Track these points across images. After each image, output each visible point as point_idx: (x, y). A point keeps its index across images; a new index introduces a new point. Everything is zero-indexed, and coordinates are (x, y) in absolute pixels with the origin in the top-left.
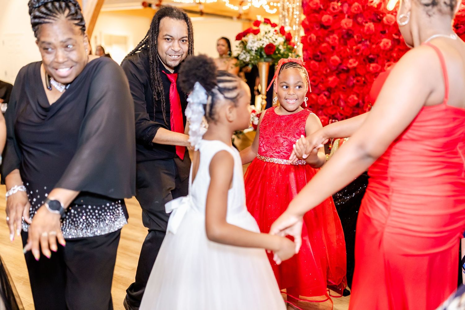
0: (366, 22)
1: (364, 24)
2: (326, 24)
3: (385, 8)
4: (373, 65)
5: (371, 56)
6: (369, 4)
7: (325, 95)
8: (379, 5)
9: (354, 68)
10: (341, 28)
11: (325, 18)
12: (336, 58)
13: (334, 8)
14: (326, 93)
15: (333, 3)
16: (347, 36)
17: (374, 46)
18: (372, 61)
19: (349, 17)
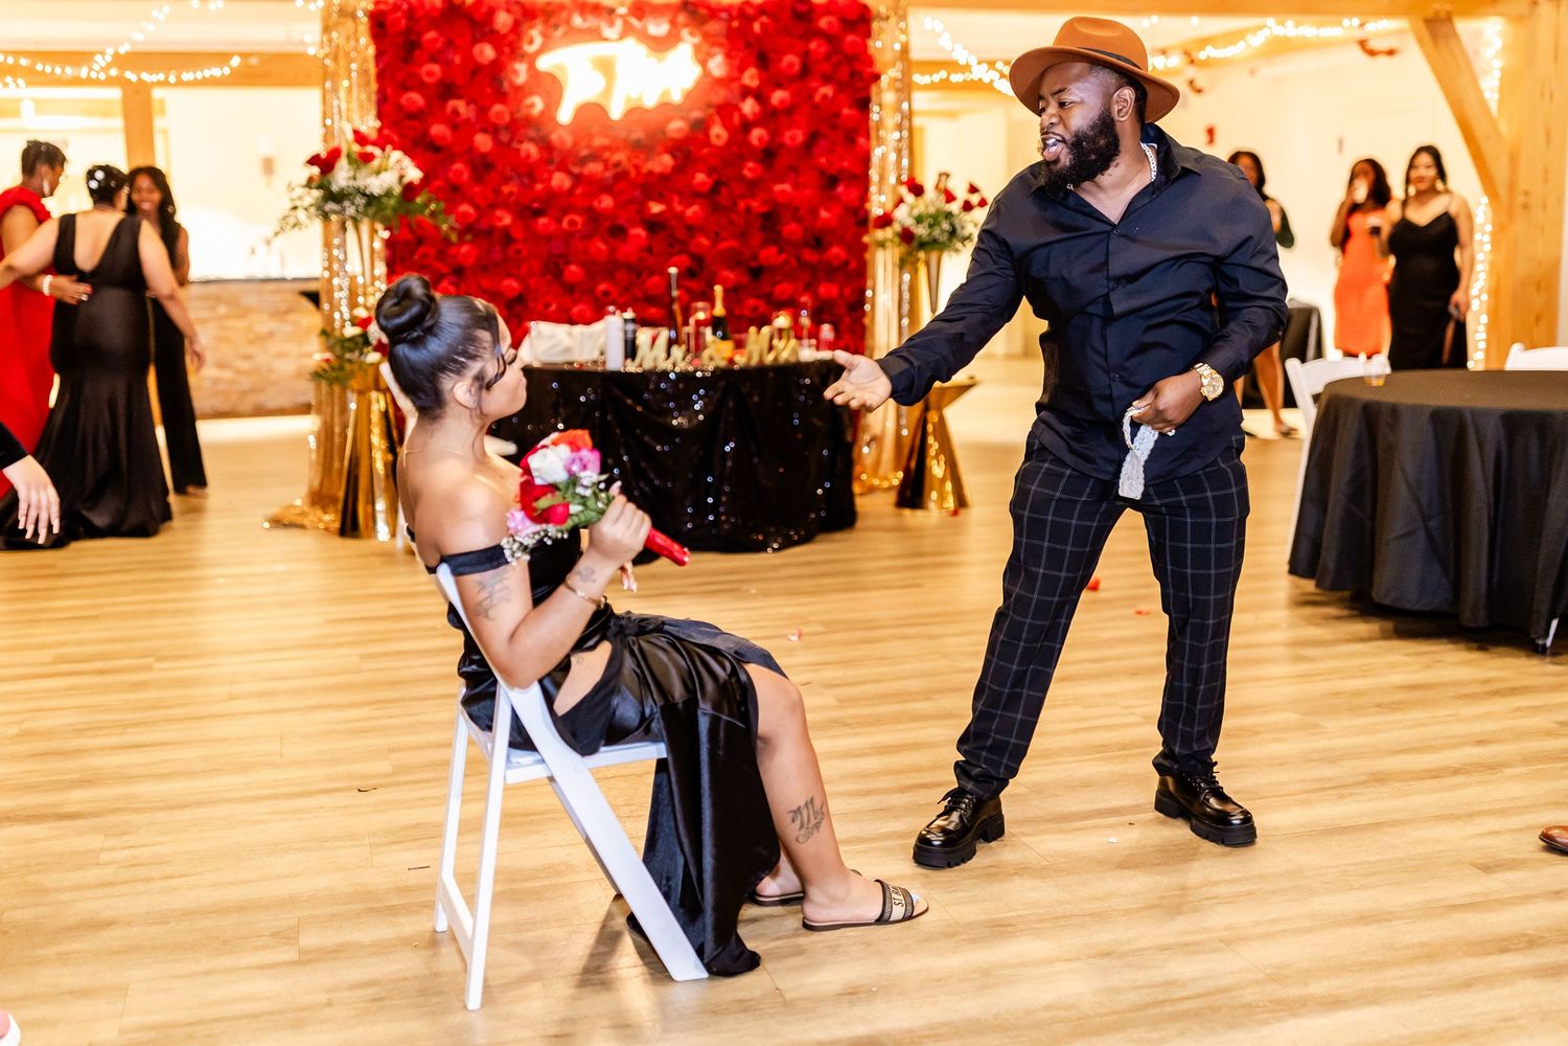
0: (521, 142)
1: (515, 145)
2: (439, 143)
3: (553, 119)
4: (543, 221)
5: (535, 205)
6: (523, 112)
7: (452, 283)
8: (542, 113)
9: (506, 229)
10: (472, 148)
11: (438, 129)
12: (465, 208)
13: (456, 112)
14: (454, 279)
15: (452, 103)
16: (482, 166)
17: (539, 187)
18: (539, 213)
19: (484, 131)
